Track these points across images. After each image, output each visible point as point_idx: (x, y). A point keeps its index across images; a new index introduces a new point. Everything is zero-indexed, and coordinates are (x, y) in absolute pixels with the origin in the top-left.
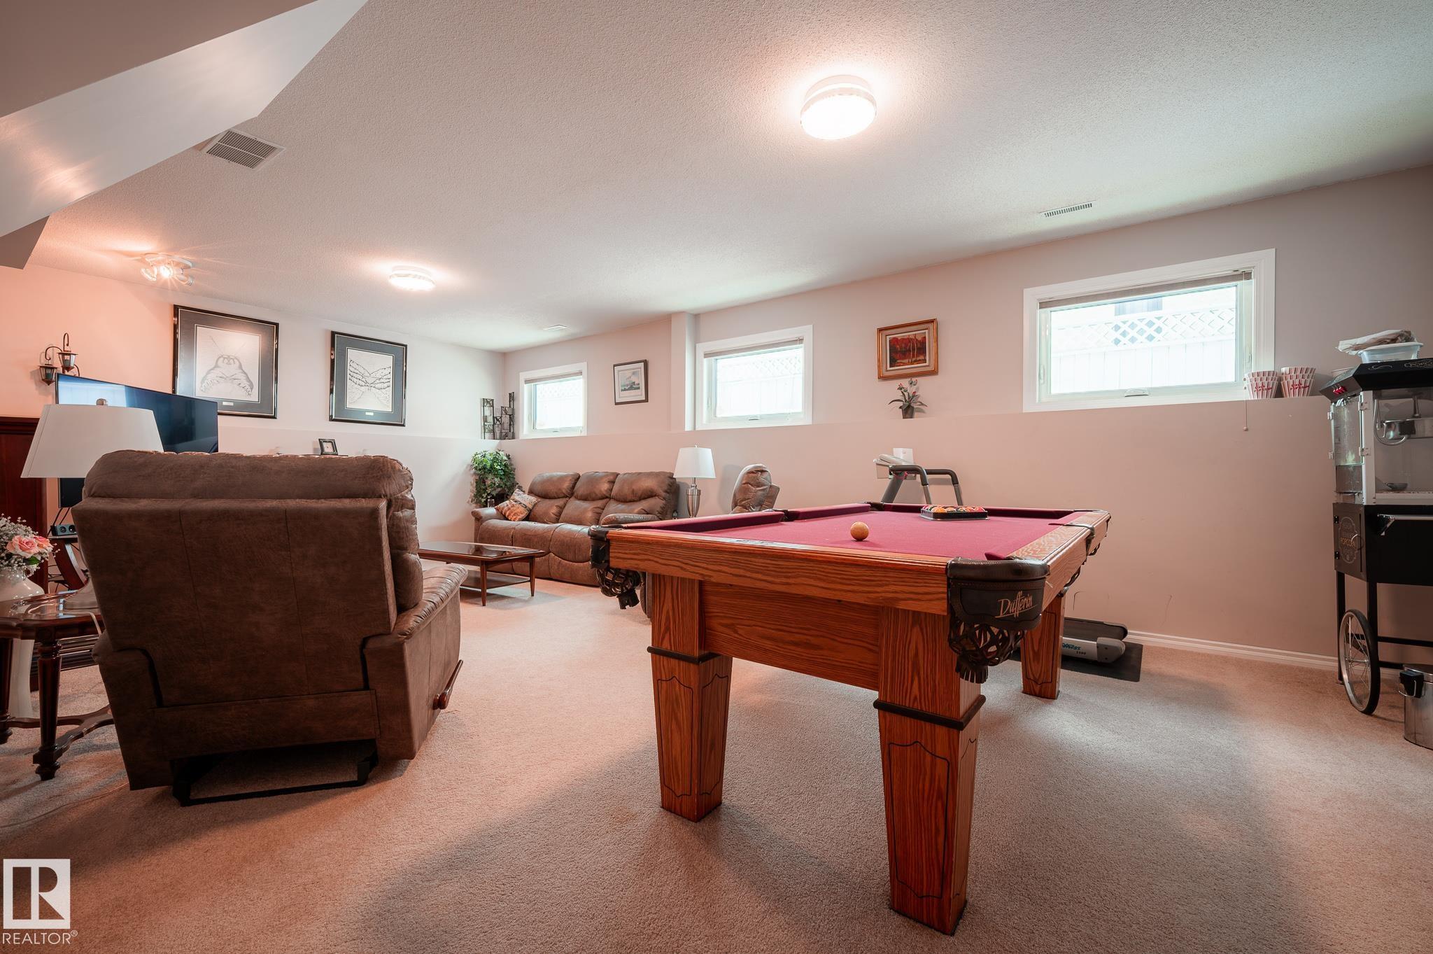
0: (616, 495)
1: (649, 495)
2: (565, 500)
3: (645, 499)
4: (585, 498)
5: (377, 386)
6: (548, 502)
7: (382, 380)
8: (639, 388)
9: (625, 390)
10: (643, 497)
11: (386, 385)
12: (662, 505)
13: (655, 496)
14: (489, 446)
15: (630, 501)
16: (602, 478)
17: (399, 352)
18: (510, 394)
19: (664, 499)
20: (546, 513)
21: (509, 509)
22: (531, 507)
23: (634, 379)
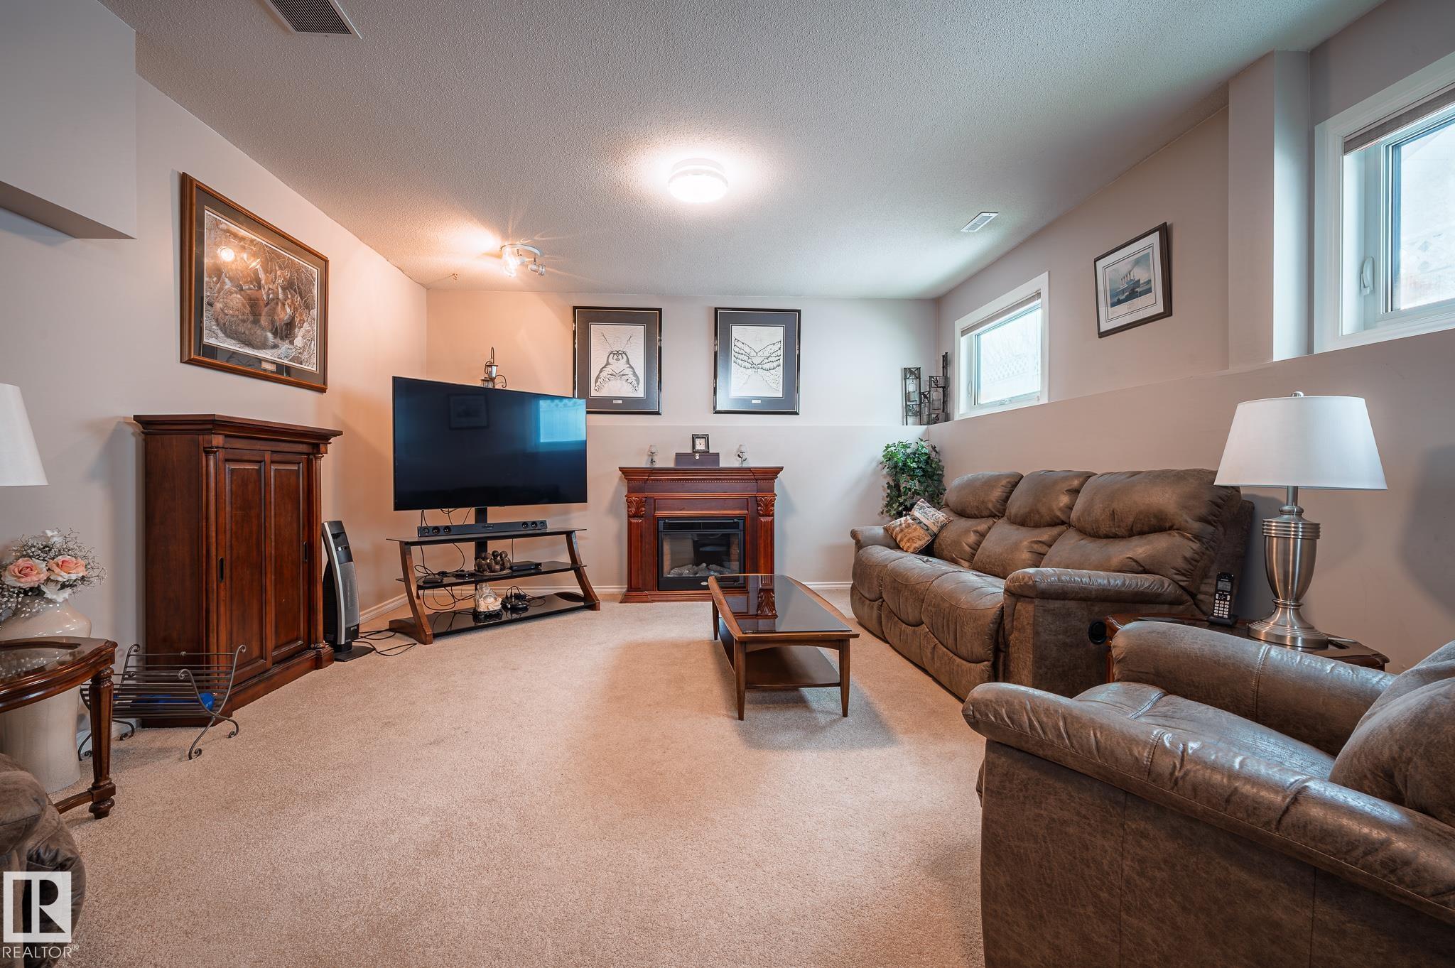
0: (1079, 520)
1: (1157, 525)
2: (990, 521)
3: (1142, 533)
4: (1021, 522)
5: (765, 366)
6: (964, 523)
7: (770, 359)
8: (1149, 291)
9: (1119, 302)
10: (1138, 527)
11: (775, 364)
12: (1188, 554)
13: (1171, 528)
14: (911, 434)
15: (1107, 537)
16: (1055, 483)
17: (789, 320)
18: (943, 356)
19: (1197, 537)
20: (957, 543)
21: (902, 531)
22: (935, 529)
23: (1140, 275)
